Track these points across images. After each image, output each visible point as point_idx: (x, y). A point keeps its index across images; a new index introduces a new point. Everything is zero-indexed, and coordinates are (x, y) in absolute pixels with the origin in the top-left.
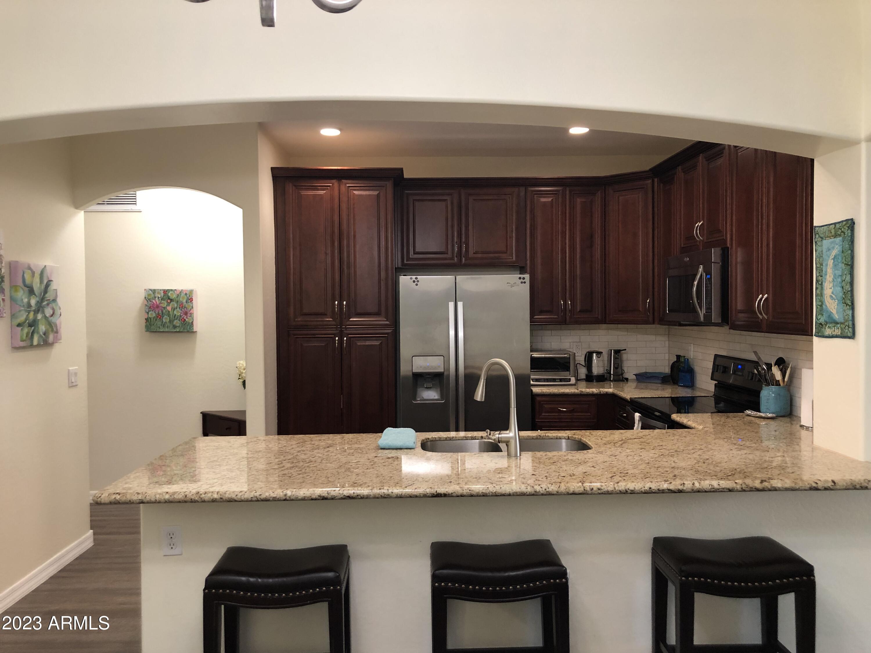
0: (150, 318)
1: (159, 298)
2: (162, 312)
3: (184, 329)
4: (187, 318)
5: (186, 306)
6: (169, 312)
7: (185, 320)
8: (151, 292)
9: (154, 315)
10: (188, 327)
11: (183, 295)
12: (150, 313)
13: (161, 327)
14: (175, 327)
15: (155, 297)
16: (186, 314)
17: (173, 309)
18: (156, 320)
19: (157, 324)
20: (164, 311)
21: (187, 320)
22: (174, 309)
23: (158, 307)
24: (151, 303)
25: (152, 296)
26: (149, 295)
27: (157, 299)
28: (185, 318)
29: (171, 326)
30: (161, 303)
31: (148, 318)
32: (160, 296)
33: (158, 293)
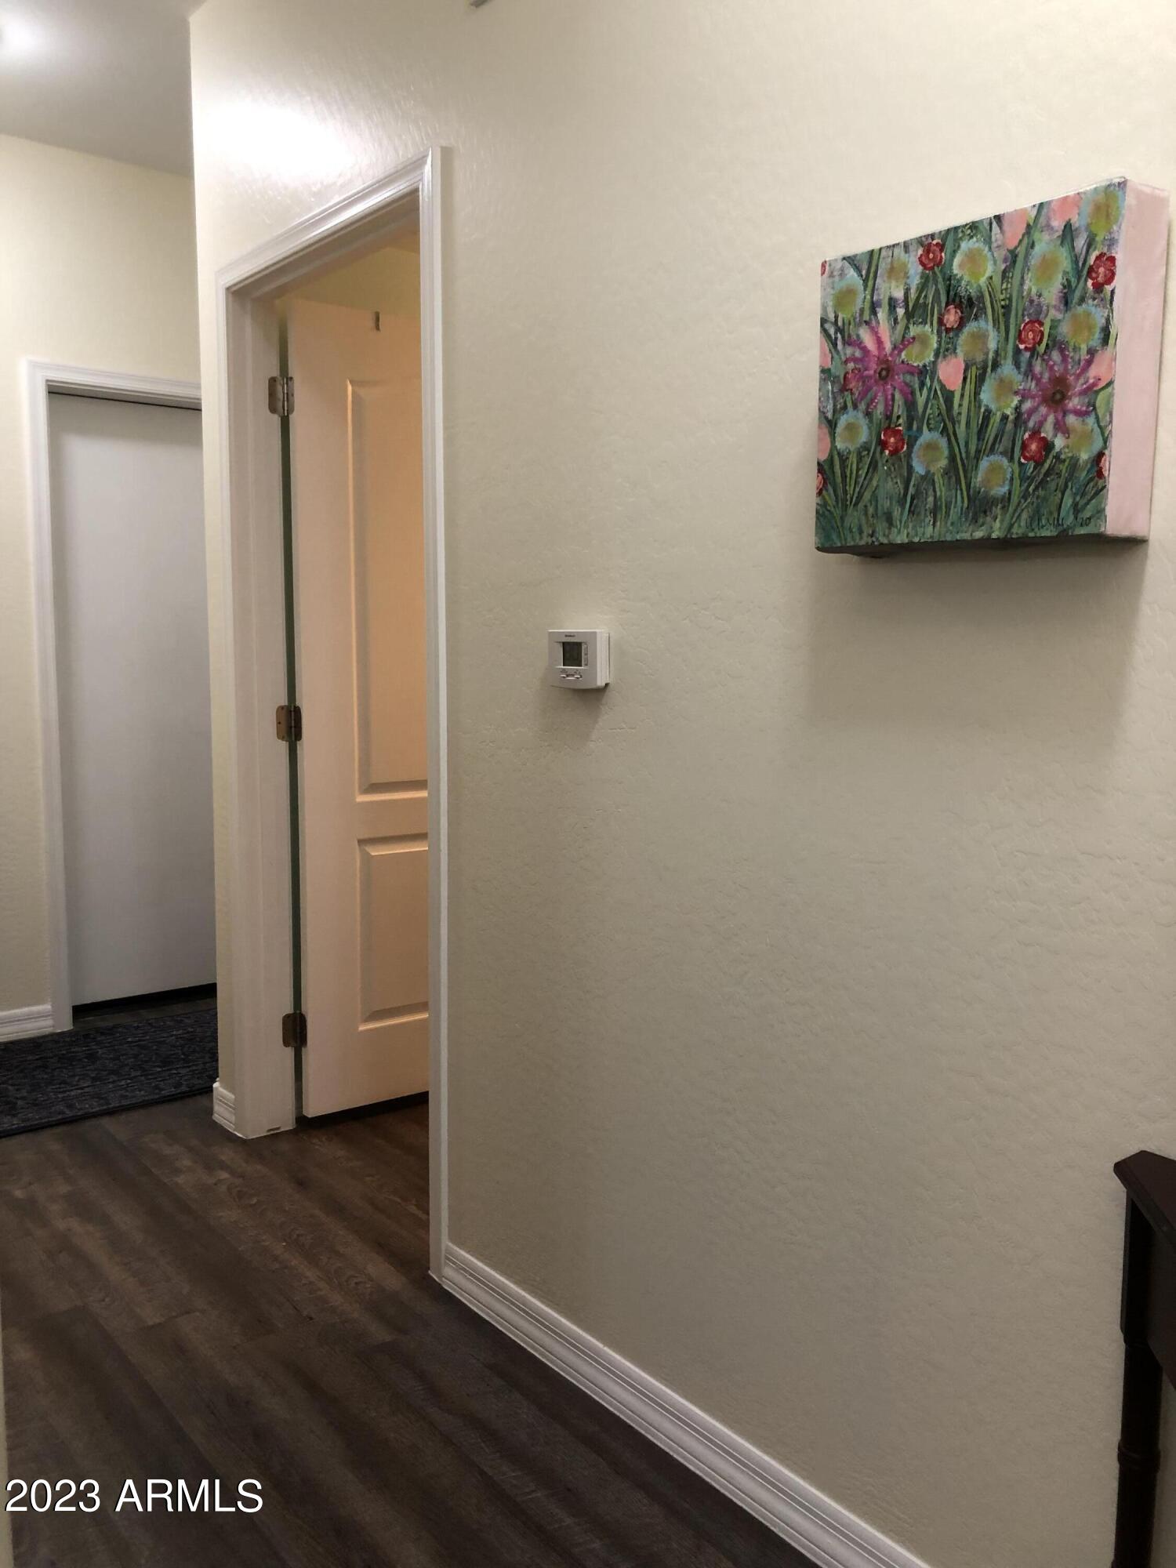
0: (843, 460)
1: (892, 304)
2: (911, 405)
3: (1036, 516)
4: (1060, 427)
5: (1065, 329)
6: (949, 396)
7: (1047, 446)
8: (851, 273)
9: (863, 435)
10: (1068, 501)
11: (1044, 244)
12: (843, 421)
13: (896, 513)
14: (980, 506)
15: (874, 307)
16: (1056, 395)
17: (974, 370)
18: (873, 465)
19: (875, 497)
20: (921, 400)
21: (1059, 442)
22: (979, 372)
23: (886, 371)
24: (849, 351)
25: (861, 300)
26: (842, 298)
27: (882, 314)
28: (1047, 432)
29: (960, 502)
30: (903, 343)
31: (831, 459)
32: (899, 294)
33: (892, 271)
